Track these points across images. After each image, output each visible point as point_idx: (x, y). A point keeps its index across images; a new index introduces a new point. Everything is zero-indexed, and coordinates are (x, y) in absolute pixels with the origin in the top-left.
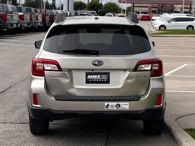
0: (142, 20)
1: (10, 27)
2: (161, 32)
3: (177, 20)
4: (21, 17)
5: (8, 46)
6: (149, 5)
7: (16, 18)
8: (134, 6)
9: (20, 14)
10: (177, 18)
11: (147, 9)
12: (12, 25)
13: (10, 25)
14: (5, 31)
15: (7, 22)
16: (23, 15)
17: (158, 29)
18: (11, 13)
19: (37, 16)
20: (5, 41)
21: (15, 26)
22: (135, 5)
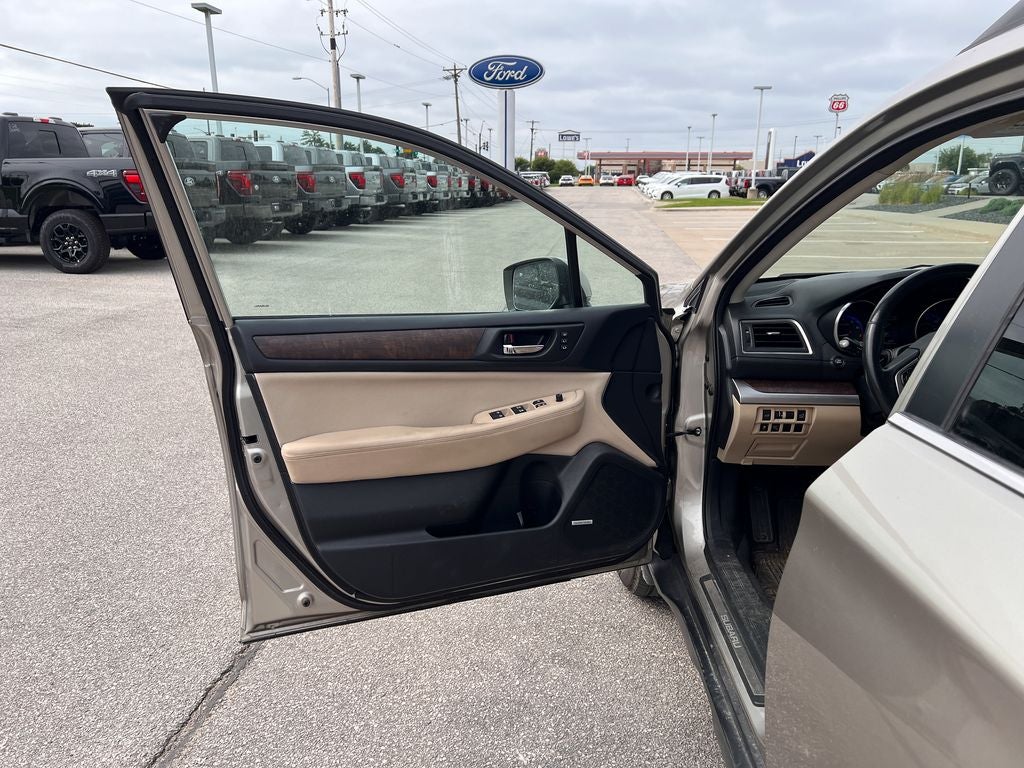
0: (618, 185)
1: (410, 199)
2: (672, 203)
3: (693, 181)
4: (432, 181)
5: (408, 240)
6: (623, 162)
7: (422, 184)
8: (600, 165)
9: (430, 174)
10: (689, 179)
11: (621, 168)
12: (415, 196)
13: (411, 196)
14: (402, 208)
15: (406, 190)
16: (435, 177)
17: (659, 198)
18: (412, 171)
19: (460, 178)
20: (401, 230)
21: (421, 198)
22: (603, 162)
